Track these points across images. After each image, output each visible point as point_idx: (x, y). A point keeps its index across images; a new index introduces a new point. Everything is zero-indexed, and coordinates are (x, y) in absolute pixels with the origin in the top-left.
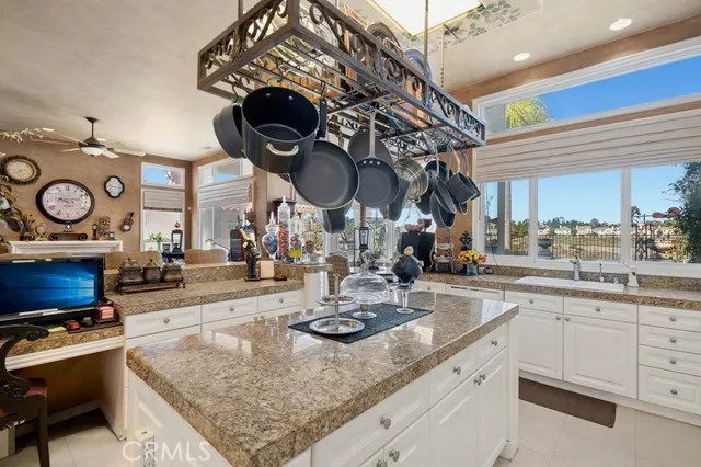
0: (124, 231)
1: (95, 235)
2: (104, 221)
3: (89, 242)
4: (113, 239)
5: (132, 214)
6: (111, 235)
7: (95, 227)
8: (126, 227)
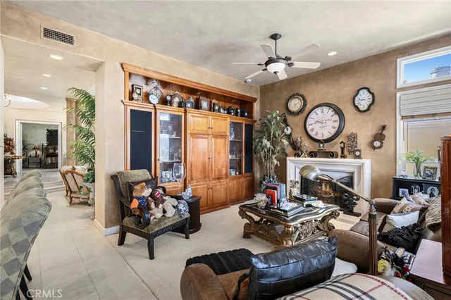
0: (374, 148)
1: (343, 152)
2: (353, 138)
3: (339, 160)
4: (359, 157)
5: (384, 128)
6: (357, 153)
7: (342, 145)
8: (377, 144)
